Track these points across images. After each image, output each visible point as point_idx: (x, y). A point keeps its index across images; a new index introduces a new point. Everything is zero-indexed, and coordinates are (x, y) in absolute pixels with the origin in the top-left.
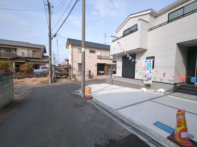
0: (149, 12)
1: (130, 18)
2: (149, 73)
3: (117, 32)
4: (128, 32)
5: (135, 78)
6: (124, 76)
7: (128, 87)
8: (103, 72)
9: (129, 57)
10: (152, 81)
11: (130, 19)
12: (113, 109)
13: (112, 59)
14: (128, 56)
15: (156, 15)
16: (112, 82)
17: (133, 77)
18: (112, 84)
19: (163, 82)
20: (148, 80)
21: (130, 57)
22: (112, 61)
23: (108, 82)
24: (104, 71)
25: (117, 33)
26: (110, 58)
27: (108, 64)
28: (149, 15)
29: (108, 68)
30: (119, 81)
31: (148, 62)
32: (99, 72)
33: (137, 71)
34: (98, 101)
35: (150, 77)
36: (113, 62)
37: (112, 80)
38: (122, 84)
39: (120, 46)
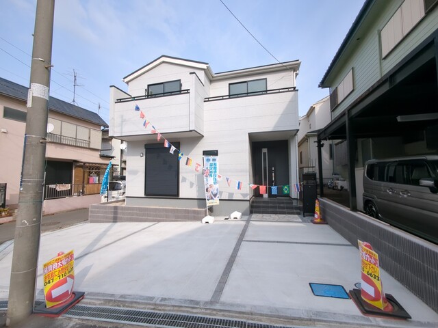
0: (204, 66)
1: (164, 62)
2: (213, 184)
3: (126, 80)
4: (159, 89)
5: (180, 197)
6: (150, 193)
7: (166, 221)
8: (67, 187)
9: (170, 148)
10: (220, 200)
11: (163, 64)
12: (206, 303)
13: (100, 148)
14: (166, 145)
15: (212, 79)
16: (115, 213)
17: (175, 194)
18: (115, 220)
19: (234, 199)
20: (212, 198)
21: (173, 148)
22: (98, 154)
23: (98, 217)
24: (70, 182)
25: (127, 83)
26: (91, 147)
27: (85, 163)
28: (203, 72)
29: (86, 175)
30: (140, 209)
31: (211, 162)
32: (51, 186)
33: (185, 180)
34: (122, 296)
35: (215, 192)
36: (102, 157)
37: (116, 208)
38: (148, 215)
39: (143, 116)
